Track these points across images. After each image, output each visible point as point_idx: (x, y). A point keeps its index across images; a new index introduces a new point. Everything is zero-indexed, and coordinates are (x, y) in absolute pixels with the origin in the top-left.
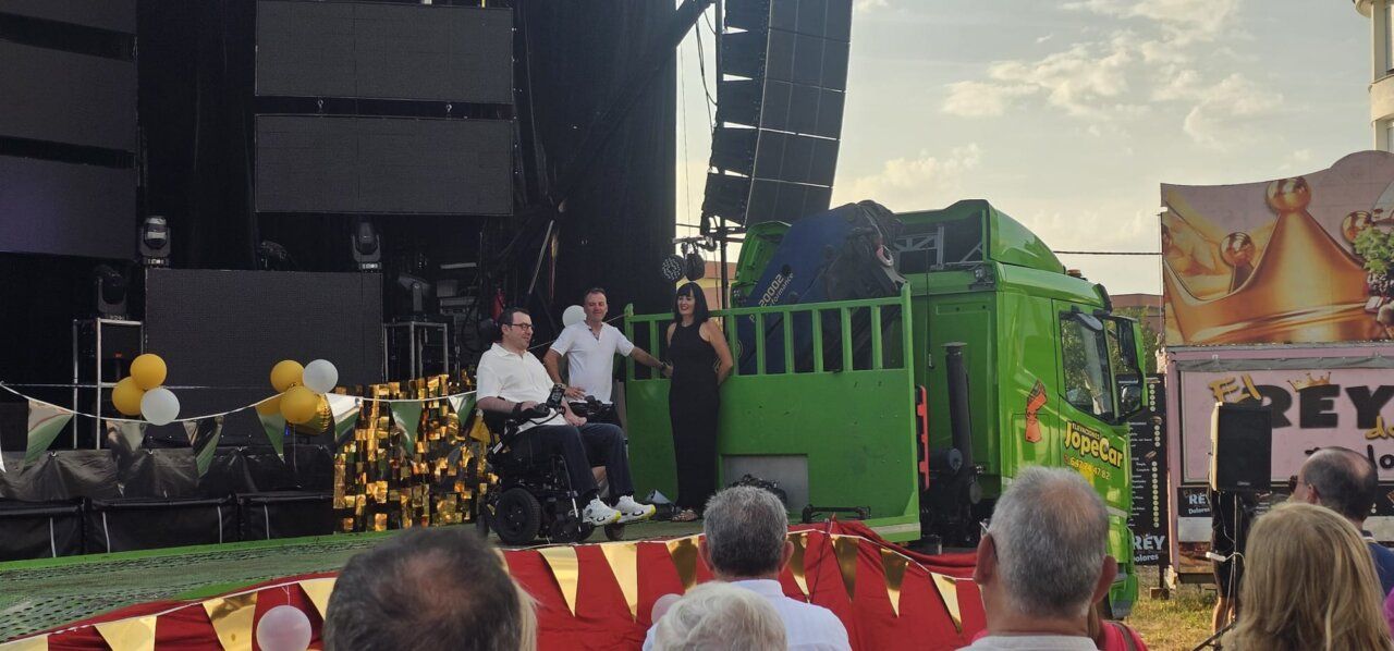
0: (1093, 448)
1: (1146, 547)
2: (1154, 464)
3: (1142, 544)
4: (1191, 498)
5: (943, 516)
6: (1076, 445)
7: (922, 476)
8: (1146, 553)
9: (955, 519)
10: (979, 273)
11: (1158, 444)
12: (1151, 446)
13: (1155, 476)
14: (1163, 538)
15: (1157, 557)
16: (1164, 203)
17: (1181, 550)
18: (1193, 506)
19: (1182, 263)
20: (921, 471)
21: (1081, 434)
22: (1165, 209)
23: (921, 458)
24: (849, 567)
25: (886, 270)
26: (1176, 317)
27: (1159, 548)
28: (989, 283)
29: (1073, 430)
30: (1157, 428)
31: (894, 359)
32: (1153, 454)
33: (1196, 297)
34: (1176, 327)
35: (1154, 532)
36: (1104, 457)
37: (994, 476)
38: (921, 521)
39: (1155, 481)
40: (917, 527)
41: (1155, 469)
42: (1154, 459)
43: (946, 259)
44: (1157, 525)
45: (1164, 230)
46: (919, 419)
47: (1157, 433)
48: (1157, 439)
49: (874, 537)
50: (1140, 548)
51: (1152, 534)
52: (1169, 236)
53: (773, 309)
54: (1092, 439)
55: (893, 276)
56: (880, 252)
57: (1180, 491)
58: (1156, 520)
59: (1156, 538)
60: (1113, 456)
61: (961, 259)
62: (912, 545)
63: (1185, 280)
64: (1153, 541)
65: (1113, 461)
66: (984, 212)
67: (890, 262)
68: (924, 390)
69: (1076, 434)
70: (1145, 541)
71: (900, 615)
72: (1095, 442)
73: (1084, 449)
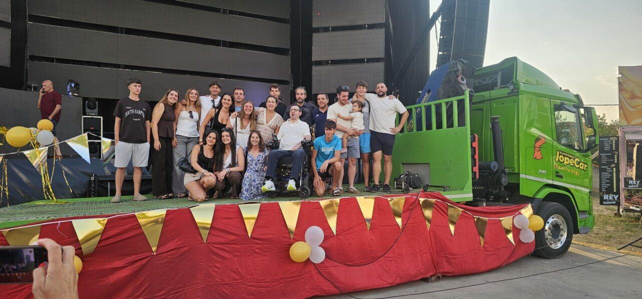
0: (571, 162)
1: (610, 199)
2: (614, 169)
3: (609, 198)
4: (630, 181)
5: (490, 190)
6: (562, 161)
7: (474, 173)
8: (610, 201)
9: (496, 191)
10: (512, 87)
11: (616, 162)
12: (613, 162)
13: (614, 173)
14: (617, 196)
15: (615, 203)
16: (620, 73)
17: (625, 200)
18: (631, 185)
19: (627, 95)
20: (474, 171)
21: (564, 156)
22: (620, 76)
23: (474, 165)
24: (428, 213)
25: (461, 85)
26: (625, 115)
27: (616, 199)
28: (515, 92)
29: (560, 155)
30: (616, 156)
31: (462, 123)
32: (614, 165)
33: (633, 107)
34: (624, 118)
35: (614, 193)
36: (577, 166)
37: (516, 173)
38: (473, 192)
39: (615, 175)
40: (471, 195)
41: (615, 171)
42: (614, 167)
43: (501, 84)
44: (615, 191)
45: (620, 83)
46: (473, 149)
47: (616, 158)
48: (616, 160)
49: (445, 200)
50: (607, 199)
51: (613, 194)
52: (622, 86)
53: (426, 104)
54: (570, 158)
55: (464, 87)
56: (459, 78)
57: (625, 179)
58: (615, 189)
59: (614, 196)
60: (582, 166)
61: (508, 83)
62: (468, 203)
63: (628, 101)
64: (613, 197)
65: (582, 168)
66: (515, 62)
67: (465, 82)
68: (476, 136)
69: (561, 156)
70: (610, 197)
71: (454, 234)
72: (572, 160)
73: (566, 162)
